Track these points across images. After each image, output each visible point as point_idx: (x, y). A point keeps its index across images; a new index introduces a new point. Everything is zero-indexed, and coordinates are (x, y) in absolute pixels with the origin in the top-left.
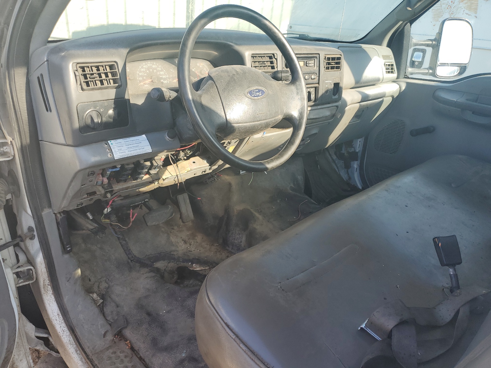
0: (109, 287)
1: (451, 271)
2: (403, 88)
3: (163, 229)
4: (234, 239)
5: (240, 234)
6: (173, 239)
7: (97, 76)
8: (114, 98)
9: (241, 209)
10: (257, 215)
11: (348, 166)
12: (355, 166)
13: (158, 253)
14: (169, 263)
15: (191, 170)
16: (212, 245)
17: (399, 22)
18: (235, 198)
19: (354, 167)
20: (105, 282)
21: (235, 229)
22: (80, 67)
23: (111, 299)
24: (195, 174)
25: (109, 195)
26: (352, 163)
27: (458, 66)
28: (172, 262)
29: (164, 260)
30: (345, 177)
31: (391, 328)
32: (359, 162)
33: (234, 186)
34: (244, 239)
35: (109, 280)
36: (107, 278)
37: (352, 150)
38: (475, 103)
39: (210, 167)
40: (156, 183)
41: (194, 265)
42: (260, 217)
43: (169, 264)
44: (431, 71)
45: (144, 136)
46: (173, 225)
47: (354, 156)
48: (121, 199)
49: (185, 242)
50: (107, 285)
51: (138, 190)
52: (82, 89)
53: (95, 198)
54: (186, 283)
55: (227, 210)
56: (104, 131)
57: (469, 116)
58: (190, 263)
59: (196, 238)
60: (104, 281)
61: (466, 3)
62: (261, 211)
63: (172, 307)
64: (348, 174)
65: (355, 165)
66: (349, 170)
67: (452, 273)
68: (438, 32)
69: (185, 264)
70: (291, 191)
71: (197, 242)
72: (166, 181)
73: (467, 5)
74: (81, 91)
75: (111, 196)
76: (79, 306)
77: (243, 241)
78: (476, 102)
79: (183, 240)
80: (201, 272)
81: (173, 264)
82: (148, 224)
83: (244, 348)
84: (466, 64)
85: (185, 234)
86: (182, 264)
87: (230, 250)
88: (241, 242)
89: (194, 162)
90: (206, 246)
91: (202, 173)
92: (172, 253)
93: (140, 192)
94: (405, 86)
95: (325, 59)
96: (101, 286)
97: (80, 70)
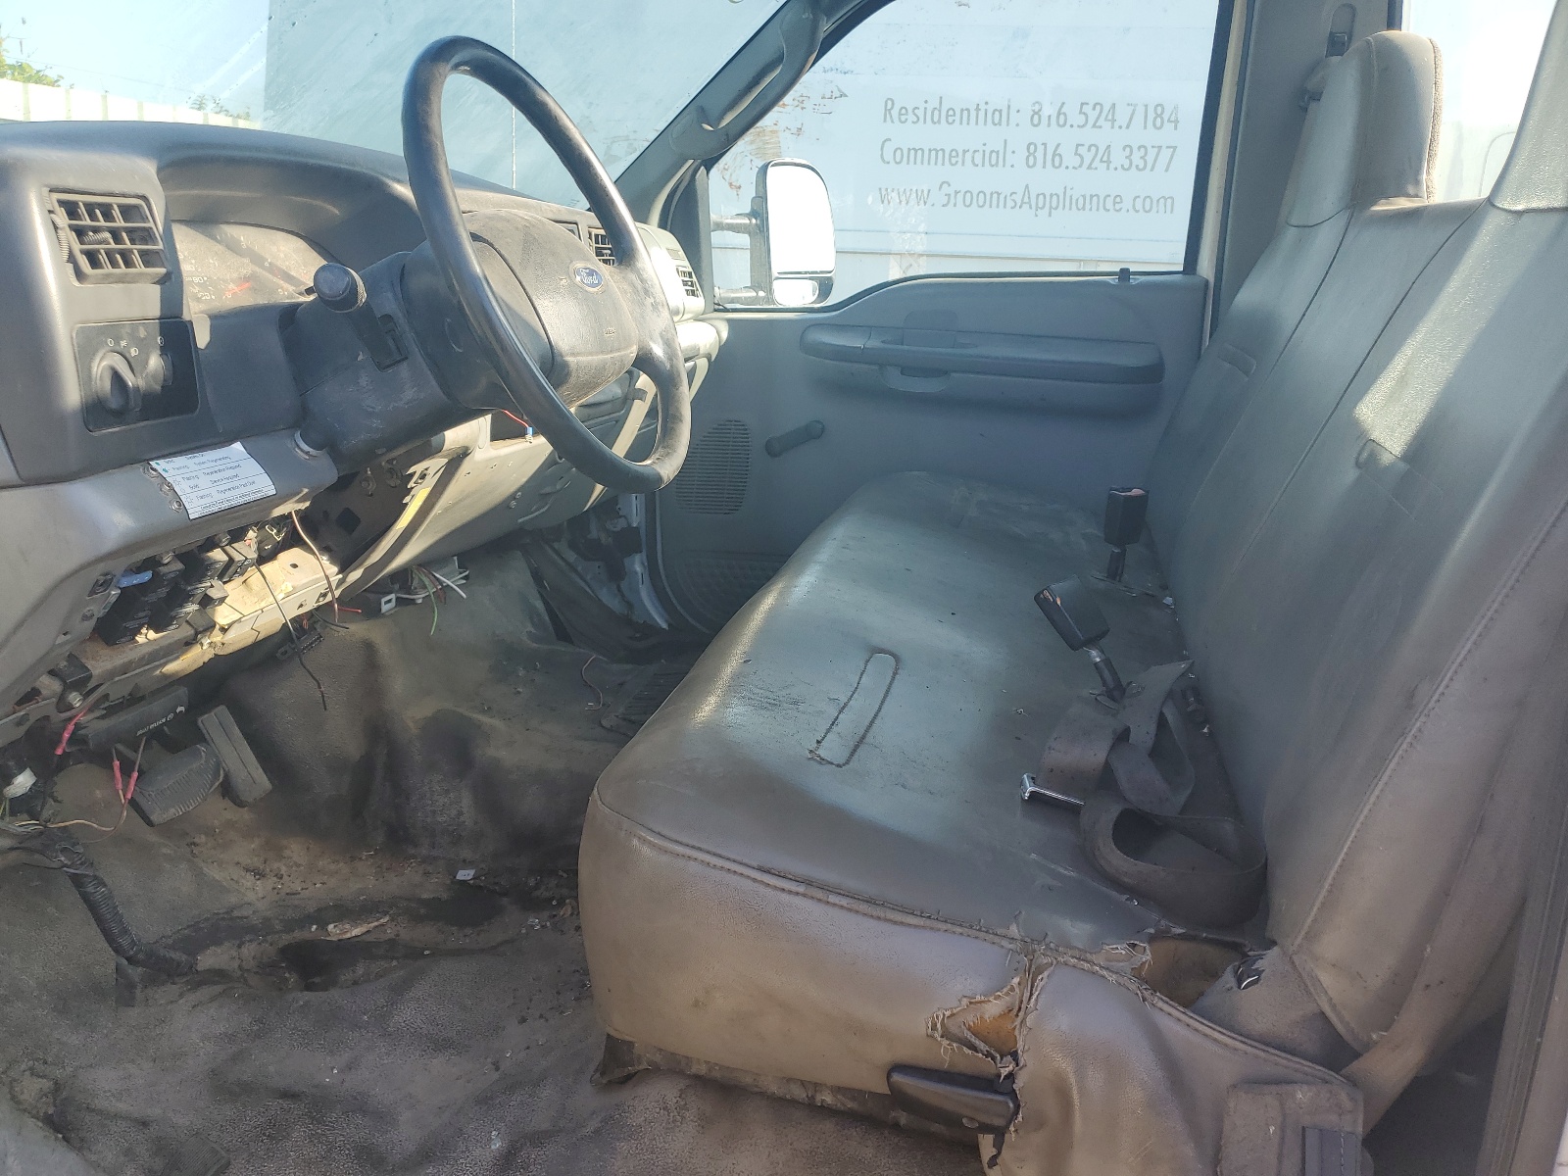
0: (58, 1087)
1: (1096, 656)
2: (725, 335)
3: (164, 850)
4: (434, 812)
5: (447, 791)
6: (214, 873)
7: (107, 235)
8: (157, 313)
9: (430, 715)
10: (484, 719)
11: (616, 574)
12: (638, 568)
13: (188, 926)
14: (239, 947)
15: (295, 590)
16: (353, 859)
17: (687, 160)
18: (398, 684)
19: (636, 573)
20: (32, 1074)
21: (426, 781)
22: (61, 203)
23: (100, 1112)
24: (301, 606)
25: (75, 699)
26: (627, 561)
27: (811, 279)
28: (251, 941)
29: (218, 943)
30: (614, 603)
31: (1104, 760)
32: (644, 554)
33: (385, 650)
34: (466, 801)
35: (45, 1063)
36: (38, 1060)
37: (621, 524)
38: (900, 347)
39: (340, 576)
40: (206, 641)
41: (331, 927)
42: (497, 723)
43: (245, 950)
44: (762, 294)
45: (238, 446)
46: (187, 834)
47: (629, 541)
48: (98, 718)
49: (259, 874)
50: (46, 1084)
51: (158, 672)
52: (79, 274)
53: (34, 711)
54: (343, 978)
55: (379, 731)
56: (142, 424)
57: (897, 381)
58: (315, 927)
59: (287, 853)
60: (27, 1073)
61: (752, 142)
62: (489, 708)
63: (351, 1049)
64: (623, 596)
65: (637, 565)
66: (624, 585)
67: (1098, 660)
68: (754, 195)
69: (298, 935)
70: (535, 645)
71: (298, 866)
72: (231, 635)
73: (754, 147)
74: (77, 284)
75: (84, 699)
76: (10, 1160)
77: (465, 810)
78: (902, 344)
79: (247, 870)
80: (370, 938)
81: (254, 945)
82: (154, 818)
83: (844, 902)
84: (830, 272)
85: (245, 851)
86: (286, 939)
87: (424, 852)
88: (460, 813)
89: (295, 566)
90: (333, 867)
91: (318, 601)
92: (236, 913)
93: (165, 676)
94: (727, 327)
95: (590, 238)
96: (22, 1093)
97: (61, 213)
